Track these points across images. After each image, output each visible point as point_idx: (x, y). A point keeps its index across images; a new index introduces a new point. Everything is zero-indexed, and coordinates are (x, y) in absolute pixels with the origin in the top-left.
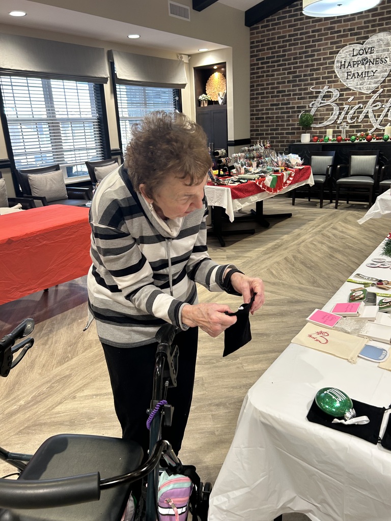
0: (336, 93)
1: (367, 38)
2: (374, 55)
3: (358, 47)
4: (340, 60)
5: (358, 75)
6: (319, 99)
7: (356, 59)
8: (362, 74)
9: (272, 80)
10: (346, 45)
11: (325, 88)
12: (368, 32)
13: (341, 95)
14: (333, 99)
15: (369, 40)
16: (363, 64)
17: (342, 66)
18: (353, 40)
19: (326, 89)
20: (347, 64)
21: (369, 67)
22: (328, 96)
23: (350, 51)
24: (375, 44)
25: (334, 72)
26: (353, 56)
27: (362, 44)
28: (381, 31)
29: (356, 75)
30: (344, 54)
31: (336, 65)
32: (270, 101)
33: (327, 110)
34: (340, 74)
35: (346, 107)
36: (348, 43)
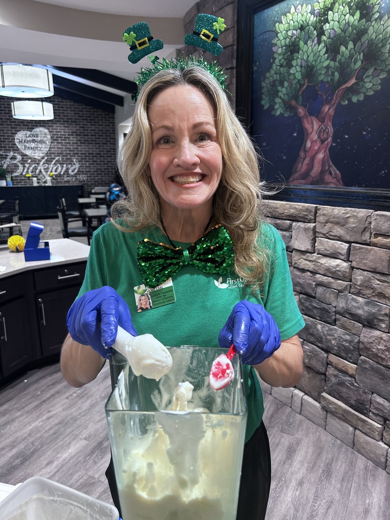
0: (19, 157)
1: (33, 129)
2: (39, 139)
3: (29, 133)
4: (18, 138)
5: (32, 148)
6: (8, 159)
7: (28, 139)
8: (34, 148)
10: (21, 130)
12: (33, 126)
13: (22, 158)
14: (18, 160)
15: (35, 130)
16: (33, 142)
17: (20, 142)
19: (12, 154)
20: (23, 141)
21: (37, 145)
22: (14, 158)
23: (24, 134)
24: (39, 133)
25: (15, 144)
26: (27, 137)
27: (31, 132)
28: (41, 126)
29: (30, 148)
30: (20, 135)
31: (16, 141)
33: (15, 166)
34: (20, 146)
35: (27, 165)
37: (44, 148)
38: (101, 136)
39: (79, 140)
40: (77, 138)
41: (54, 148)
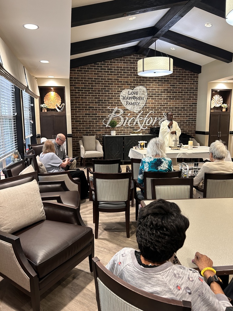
0: (122, 111)
1: (135, 87)
2: (138, 96)
3: (131, 91)
4: (123, 95)
5: (132, 103)
6: (113, 113)
7: (130, 96)
8: (133, 103)
9: (85, 100)
10: (125, 89)
11: (116, 108)
12: (135, 85)
13: (124, 112)
14: (120, 114)
16: (133, 99)
17: (124, 98)
18: (128, 87)
20: (126, 98)
21: (136, 101)
22: (118, 112)
23: (127, 92)
24: (138, 91)
25: (120, 101)
26: (129, 94)
27: (133, 90)
28: (140, 85)
29: (131, 104)
30: (125, 93)
31: (121, 98)
32: (85, 112)
33: (118, 119)
34: (124, 102)
35: (127, 118)
36: (126, 88)
37: (142, 103)
38: (186, 93)
39: (169, 97)
40: (168, 95)
41: (149, 103)
